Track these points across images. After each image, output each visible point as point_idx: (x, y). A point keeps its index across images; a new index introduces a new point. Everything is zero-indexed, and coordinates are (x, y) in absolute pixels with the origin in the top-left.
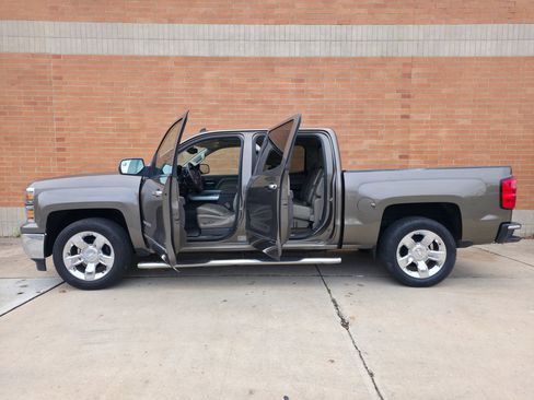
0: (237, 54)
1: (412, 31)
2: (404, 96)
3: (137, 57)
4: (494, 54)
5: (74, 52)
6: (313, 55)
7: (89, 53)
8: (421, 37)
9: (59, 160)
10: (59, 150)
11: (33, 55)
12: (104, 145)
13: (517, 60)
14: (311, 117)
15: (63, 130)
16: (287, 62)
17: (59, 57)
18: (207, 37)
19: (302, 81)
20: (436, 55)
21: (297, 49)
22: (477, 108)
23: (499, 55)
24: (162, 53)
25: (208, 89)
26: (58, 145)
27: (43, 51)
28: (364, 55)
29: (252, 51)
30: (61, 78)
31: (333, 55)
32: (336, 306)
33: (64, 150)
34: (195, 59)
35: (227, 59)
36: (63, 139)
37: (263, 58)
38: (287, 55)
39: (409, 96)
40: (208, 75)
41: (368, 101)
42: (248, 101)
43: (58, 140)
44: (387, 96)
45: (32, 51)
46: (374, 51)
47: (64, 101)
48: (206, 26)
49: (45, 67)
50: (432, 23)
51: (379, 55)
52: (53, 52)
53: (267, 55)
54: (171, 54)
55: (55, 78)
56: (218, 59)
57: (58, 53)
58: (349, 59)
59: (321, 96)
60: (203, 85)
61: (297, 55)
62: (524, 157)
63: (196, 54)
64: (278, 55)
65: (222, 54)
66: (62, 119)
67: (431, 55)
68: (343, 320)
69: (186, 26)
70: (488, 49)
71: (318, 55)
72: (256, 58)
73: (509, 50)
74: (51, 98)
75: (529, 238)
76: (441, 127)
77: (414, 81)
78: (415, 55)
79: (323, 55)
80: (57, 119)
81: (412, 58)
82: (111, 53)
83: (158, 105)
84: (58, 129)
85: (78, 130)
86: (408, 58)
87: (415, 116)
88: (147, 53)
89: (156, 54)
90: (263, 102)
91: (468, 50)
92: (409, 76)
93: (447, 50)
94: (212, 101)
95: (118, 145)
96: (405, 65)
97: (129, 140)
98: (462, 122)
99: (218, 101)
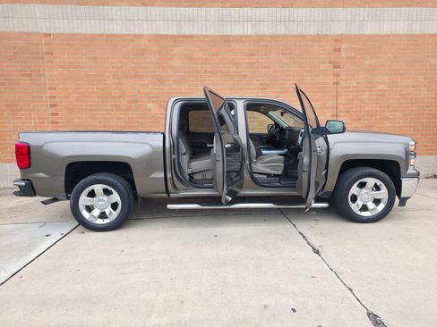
0: (200, 33)
1: (342, 13)
2: (335, 67)
3: (117, 36)
4: (406, 33)
5: (62, 31)
6: (262, 33)
7: (75, 31)
8: (349, 18)
9: (53, 123)
10: (52, 114)
11: (26, 34)
12: (92, 110)
13: (424, 36)
14: (261, 84)
15: (55, 97)
16: (241, 39)
17: (49, 35)
18: (174, 18)
19: (253, 55)
20: (361, 32)
21: (250, 28)
22: (392, 76)
23: (410, 33)
24: (137, 32)
25: (176, 63)
26: (51, 110)
27: (35, 30)
28: (304, 33)
29: (212, 31)
30: (52, 54)
31: (279, 33)
32: (304, 237)
33: (57, 114)
34: (166, 36)
35: (191, 36)
36: (55, 106)
37: (221, 36)
38: (241, 33)
39: (339, 67)
40: (176, 50)
41: (307, 71)
42: (210, 72)
43: (52, 106)
44: (322, 67)
45: (26, 30)
46: (312, 30)
47: (56, 73)
48: (174, 8)
49: (37, 44)
50: (358, 6)
51: (316, 32)
52: (44, 31)
53: (225, 33)
54: (145, 33)
55: (46, 53)
56: (184, 36)
57: (48, 32)
58: (292, 36)
59: (269, 67)
60: (172, 59)
61: (250, 33)
62: (428, 114)
63: (166, 33)
64: (233, 33)
65: (187, 33)
66: (54, 89)
67: (357, 33)
68: (314, 249)
69: (157, 8)
70: (401, 28)
71: (266, 33)
72: (216, 36)
73: (418, 29)
74: (44, 71)
75: (431, 177)
76: (365, 91)
77: (343, 54)
78: (344, 33)
79: (271, 33)
80: (50, 89)
81: (342, 35)
82: (94, 32)
83: (136, 76)
84: (51, 97)
85: (68, 97)
86: (338, 35)
87: (343, 83)
88: (124, 32)
89: (132, 33)
90: (222, 72)
91: (386, 29)
92: (339, 50)
93: (369, 29)
94: (180, 72)
95: (104, 110)
96: (336, 41)
97: (112, 106)
98: (380, 87)
99: (185, 72)
